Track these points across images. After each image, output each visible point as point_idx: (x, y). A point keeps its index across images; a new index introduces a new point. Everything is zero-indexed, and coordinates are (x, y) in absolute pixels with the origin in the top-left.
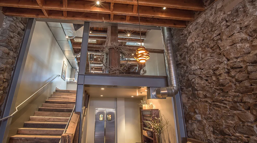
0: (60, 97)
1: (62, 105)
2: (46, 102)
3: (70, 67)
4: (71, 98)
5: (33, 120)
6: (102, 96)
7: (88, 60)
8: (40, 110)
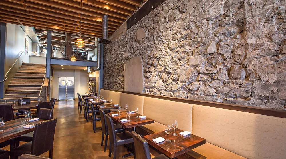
0: (28, 69)
1: (32, 75)
2: (18, 73)
3: (31, 42)
4: (38, 70)
5: (13, 83)
6: (63, 69)
7: (52, 49)
8: (14, 78)
